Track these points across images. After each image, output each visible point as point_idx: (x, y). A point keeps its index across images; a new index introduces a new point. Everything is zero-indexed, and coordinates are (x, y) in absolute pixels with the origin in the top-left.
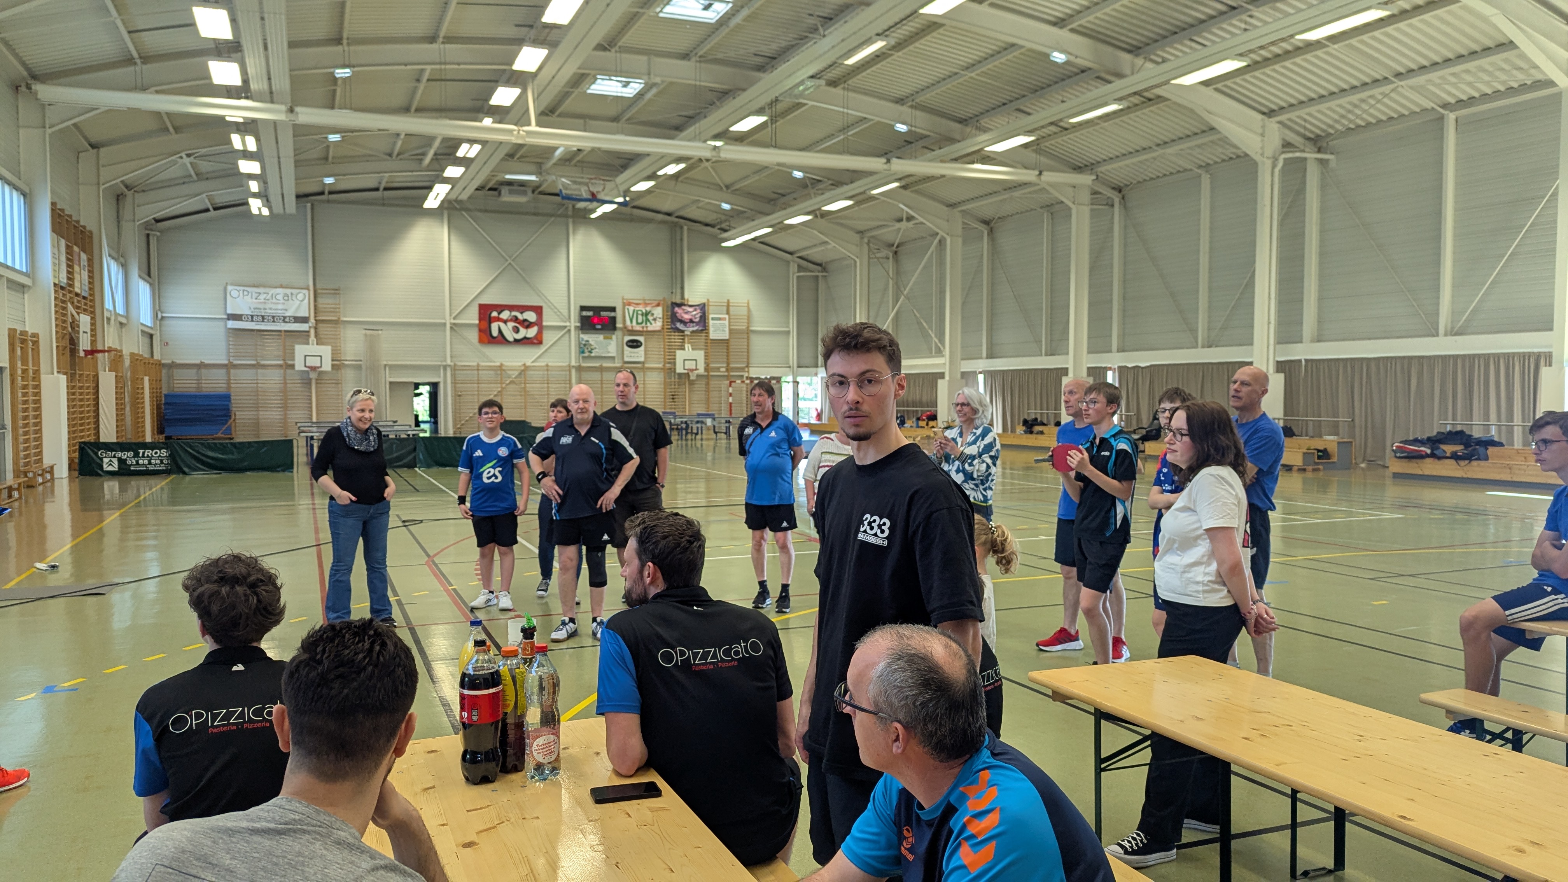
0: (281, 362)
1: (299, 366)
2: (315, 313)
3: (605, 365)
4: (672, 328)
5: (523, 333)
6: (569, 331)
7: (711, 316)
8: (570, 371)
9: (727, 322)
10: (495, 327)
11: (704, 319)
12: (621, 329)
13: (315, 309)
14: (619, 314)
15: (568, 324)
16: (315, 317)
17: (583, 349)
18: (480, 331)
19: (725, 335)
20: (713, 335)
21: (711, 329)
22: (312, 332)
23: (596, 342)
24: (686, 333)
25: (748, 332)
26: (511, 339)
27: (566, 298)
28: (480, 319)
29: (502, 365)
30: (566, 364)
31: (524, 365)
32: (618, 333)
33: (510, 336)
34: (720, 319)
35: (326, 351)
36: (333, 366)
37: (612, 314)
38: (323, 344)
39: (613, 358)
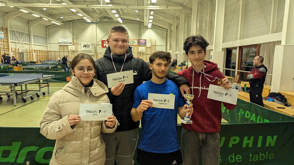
2: (73, 42)
4: (139, 45)
10: (104, 44)
11: (145, 43)
18: (102, 45)
19: (150, 46)
21: (147, 45)
22: (72, 45)
24: (142, 46)
28: (102, 43)
34: (149, 43)
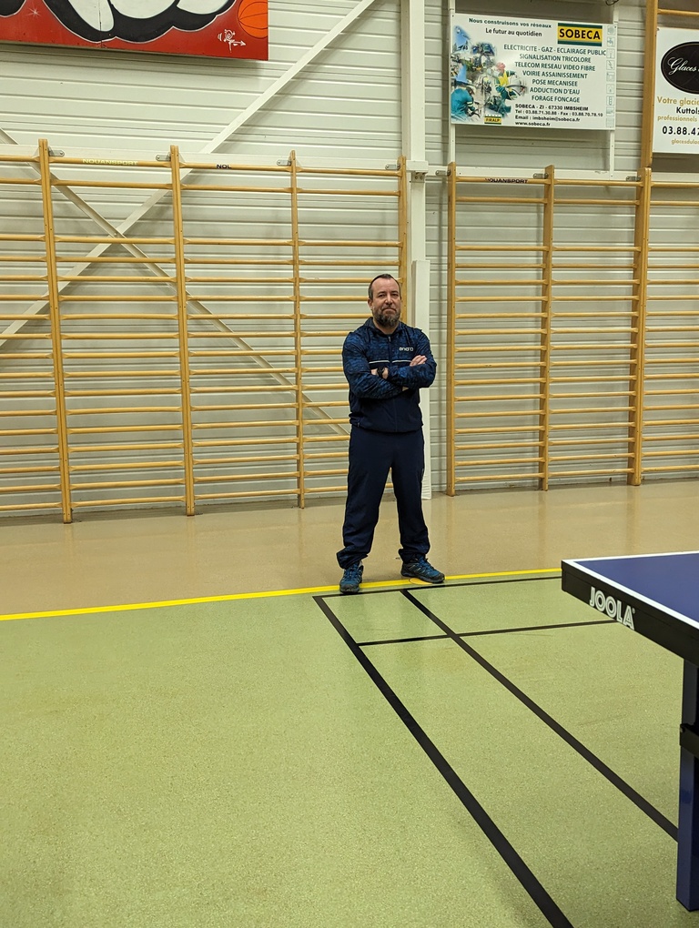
23: (527, 54)
30: (380, 165)
32: (624, 16)
39: (591, 142)
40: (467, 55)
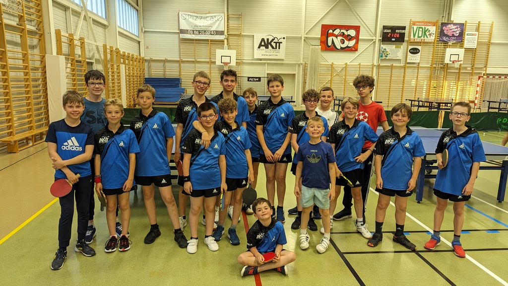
0: (208, 60)
1: (218, 63)
2: (228, 30)
3: (395, 64)
4: (440, 41)
5: (347, 43)
6: (375, 42)
7: (466, 33)
8: (373, 68)
9: (476, 37)
10: (330, 39)
11: (462, 34)
12: (407, 41)
13: (228, 27)
14: (406, 32)
15: (374, 38)
16: (228, 32)
17: (382, 55)
18: (321, 42)
19: (474, 46)
20: (467, 45)
21: (466, 41)
22: (226, 41)
23: (391, 50)
24: (449, 44)
25: (489, 44)
26: (339, 48)
27: (375, 21)
29: (332, 63)
30: (371, 64)
31: (346, 64)
32: (405, 44)
33: (338, 45)
34: (473, 35)
35: (233, 53)
36: (236, 63)
37: (403, 31)
38: (231, 49)
39: (399, 60)
40: (383, 50)
